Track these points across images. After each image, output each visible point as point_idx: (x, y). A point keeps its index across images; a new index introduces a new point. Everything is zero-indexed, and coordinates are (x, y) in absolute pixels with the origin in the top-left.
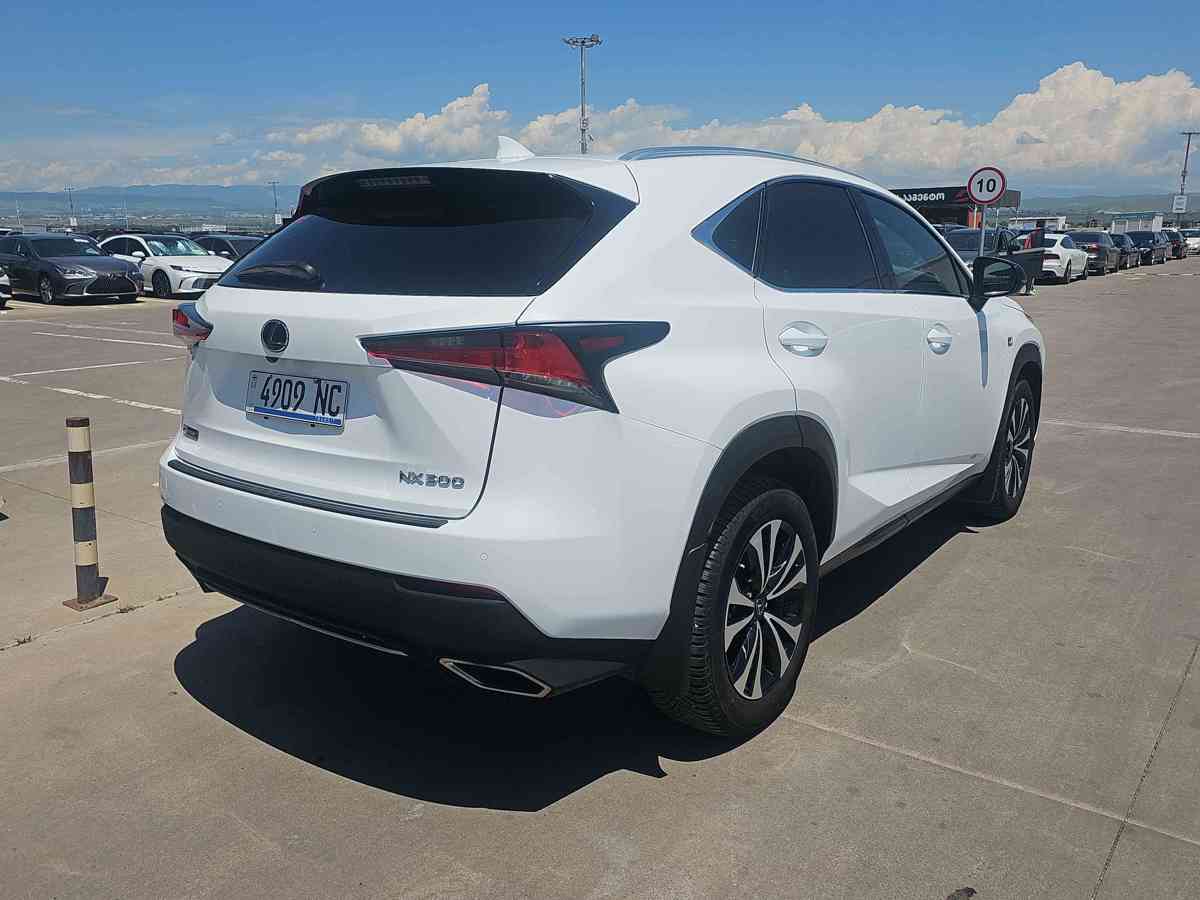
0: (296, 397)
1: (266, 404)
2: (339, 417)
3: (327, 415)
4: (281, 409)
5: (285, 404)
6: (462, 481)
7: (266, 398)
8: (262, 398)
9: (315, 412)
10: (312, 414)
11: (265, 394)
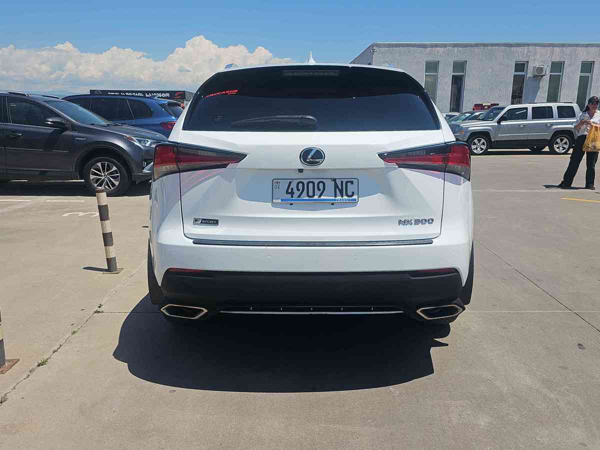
0: (319, 190)
1: (292, 197)
2: (355, 197)
3: (345, 197)
4: (307, 198)
5: (311, 193)
6: (433, 220)
7: (292, 193)
8: (287, 192)
9: (336, 196)
10: (333, 198)
11: (290, 191)
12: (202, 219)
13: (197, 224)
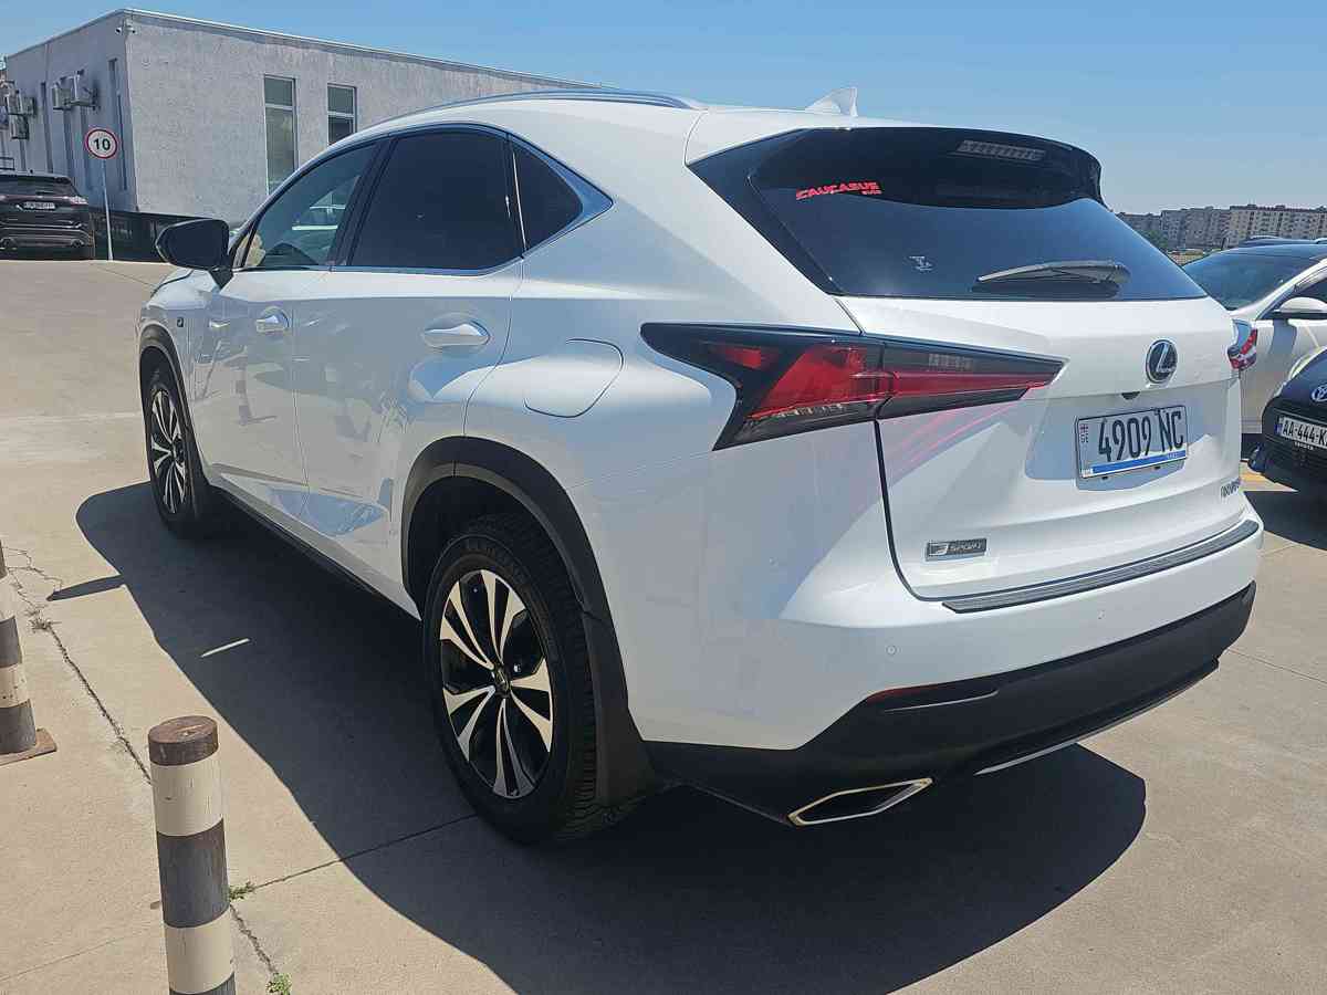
0: (1145, 437)
1: (1109, 460)
2: (1183, 447)
3: (1174, 449)
4: (1131, 458)
5: (1135, 450)
7: (1107, 451)
8: (1102, 451)
9: (1163, 449)
10: (1161, 453)
11: (1104, 446)
12: (951, 543)
13: (940, 558)
